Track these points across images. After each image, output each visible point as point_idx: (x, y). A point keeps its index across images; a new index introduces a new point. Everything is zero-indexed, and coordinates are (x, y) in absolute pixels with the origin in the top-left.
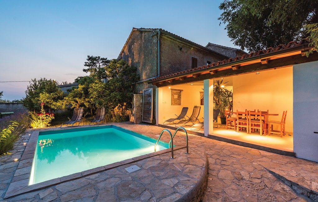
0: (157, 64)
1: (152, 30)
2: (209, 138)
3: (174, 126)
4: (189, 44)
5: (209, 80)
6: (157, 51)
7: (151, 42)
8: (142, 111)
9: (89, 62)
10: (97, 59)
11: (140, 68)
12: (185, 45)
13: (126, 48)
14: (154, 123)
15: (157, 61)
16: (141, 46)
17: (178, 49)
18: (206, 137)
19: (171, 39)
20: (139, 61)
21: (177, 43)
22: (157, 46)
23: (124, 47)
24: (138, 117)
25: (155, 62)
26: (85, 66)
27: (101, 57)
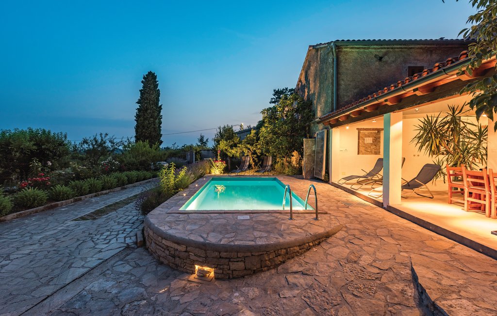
0: (332, 93)
1: (326, 45)
2: (388, 211)
3: (349, 187)
4: (399, 46)
5: (392, 114)
6: (333, 74)
7: (327, 63)
8: (314, 163)
9: (275, 97)
10: (284, 91)
11: (315, 102)
12: (391, 50)
13: (303, 75)
14: (327, 180)
15: (333, 89)
16: (317, 70)
17: (375, 59)
18: (385, 208)
19: (358, 48)
20: (314, 92)
21: (373, 50)
22: (333, 67)
23: (301, 74)
24: (309, 169)
25: (330, 92)
26: (270, 103)
27: (289, 88)
